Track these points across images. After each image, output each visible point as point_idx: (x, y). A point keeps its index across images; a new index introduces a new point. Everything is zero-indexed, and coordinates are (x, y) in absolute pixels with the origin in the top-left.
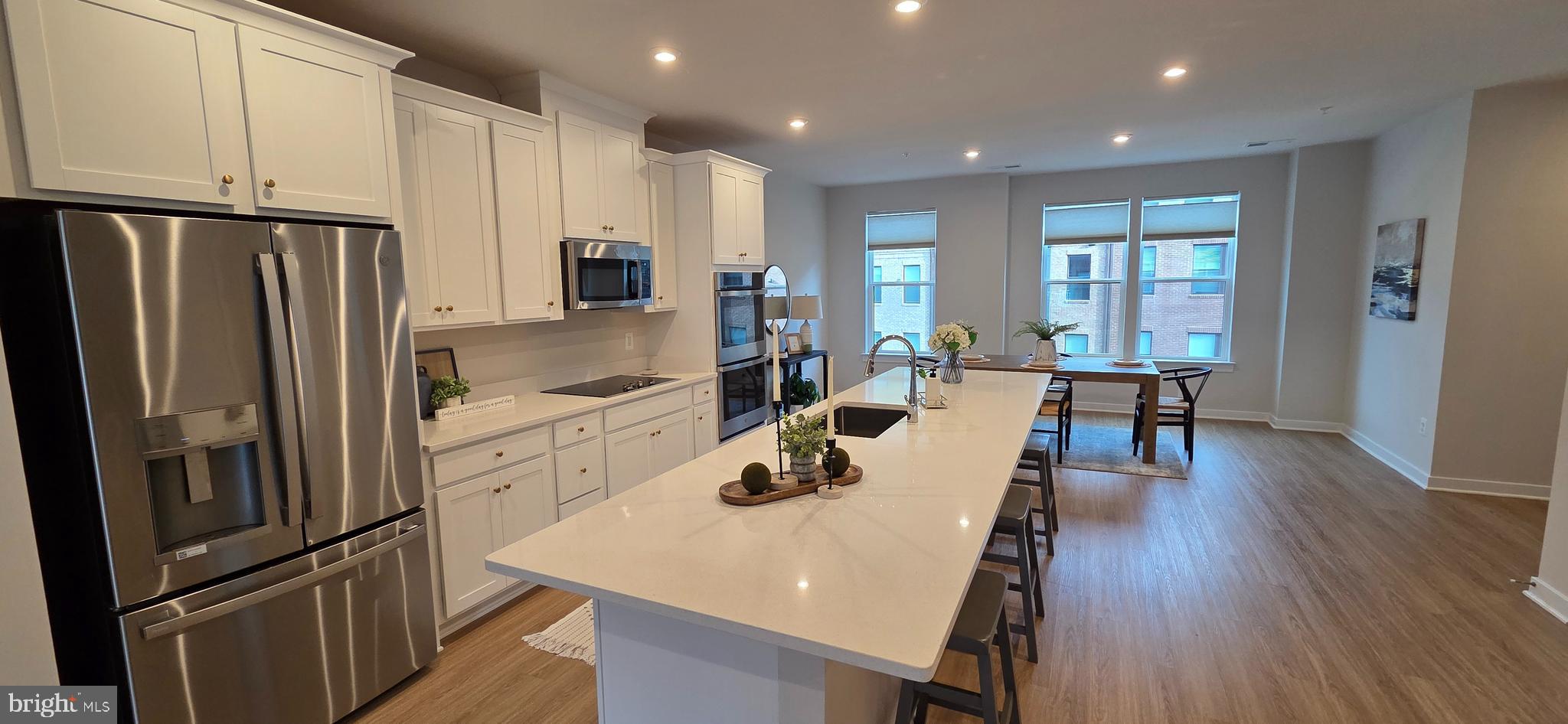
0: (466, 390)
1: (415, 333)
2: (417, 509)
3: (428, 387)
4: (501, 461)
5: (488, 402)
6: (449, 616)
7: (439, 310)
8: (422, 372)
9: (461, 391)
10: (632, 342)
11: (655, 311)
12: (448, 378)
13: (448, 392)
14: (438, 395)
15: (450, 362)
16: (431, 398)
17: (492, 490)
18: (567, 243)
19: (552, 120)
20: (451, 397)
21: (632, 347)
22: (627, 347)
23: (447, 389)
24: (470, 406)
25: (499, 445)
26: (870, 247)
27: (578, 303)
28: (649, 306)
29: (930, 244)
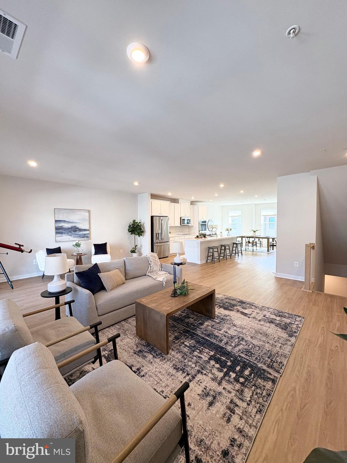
2: (169, 241)
7: (171, 224)
18: (181, 217)
22: (188, 230)
25: (175, 238)
26: (230, 216)
27: (182, 224)
28: (190, 225)
29: (240, 216)
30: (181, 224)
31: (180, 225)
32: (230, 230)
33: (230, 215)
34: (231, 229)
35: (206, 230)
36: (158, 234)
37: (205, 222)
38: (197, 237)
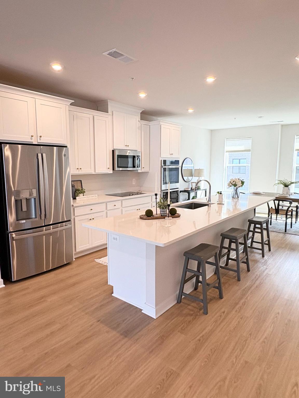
0: (84, 192)
1: (71, 175)
2: (70, 221)
3: (74, 190)
4: (92, 212)
5: (90, 196)
6: (77, 251)
7: (78, 169)
8: (73, 186)
9: (83, 192)
10: (135, 182)
11: (141, 172)
12: (80, 188)
13: (80, 192)
14: (77, 193)
15: (81, 184)
16: (75, 193)
17: (89, 219)
18: (114, 151)
19: (111, 114)
20: (80, 193)
21: (135, 183)
22: (133, 183)
23: (79, 191)
24: (85, 197)
25: (91, 207)
26: (227, 152)
27: (116, 168)
28: (140, 170)
29: (249, 150)
30: (113, 169)
31: (111, 172)
32: (239, 184)
33: (227, 148)
34: (243, 183)
35: (178, 182)
36: (28, 200)
37: (177, 162)
38: (149, 214)
